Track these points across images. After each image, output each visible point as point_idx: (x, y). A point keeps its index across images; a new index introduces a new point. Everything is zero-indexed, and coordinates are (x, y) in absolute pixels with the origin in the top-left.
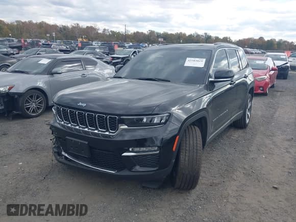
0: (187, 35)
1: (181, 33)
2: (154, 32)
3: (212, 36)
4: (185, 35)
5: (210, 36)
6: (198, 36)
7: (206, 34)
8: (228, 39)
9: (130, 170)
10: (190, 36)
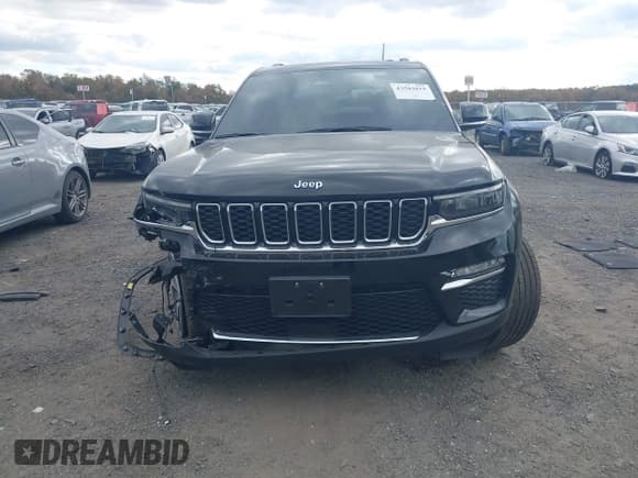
0: (125, 82)
1: (110, 77)
2: (40, 74)
3: (182, 82)
4: (119, 80)
5: (178, 83)
6: (151, 82)
7: (167, 78)
8: (217, 90)
9: (452, 323)
10: (133, 83)
